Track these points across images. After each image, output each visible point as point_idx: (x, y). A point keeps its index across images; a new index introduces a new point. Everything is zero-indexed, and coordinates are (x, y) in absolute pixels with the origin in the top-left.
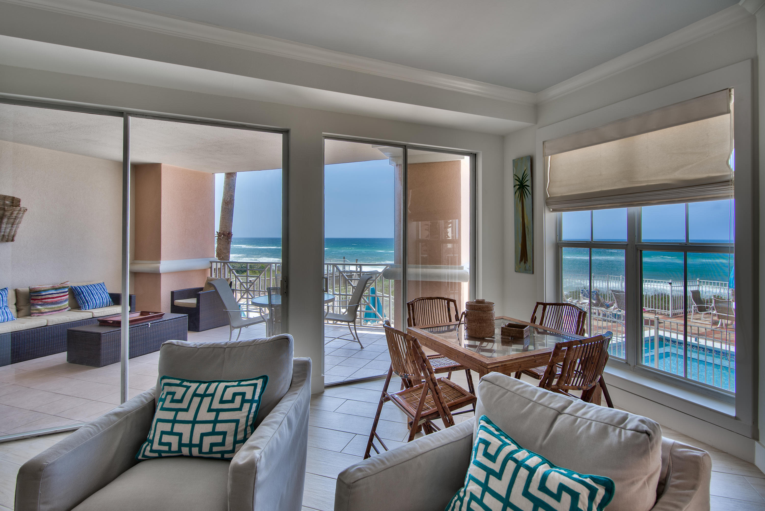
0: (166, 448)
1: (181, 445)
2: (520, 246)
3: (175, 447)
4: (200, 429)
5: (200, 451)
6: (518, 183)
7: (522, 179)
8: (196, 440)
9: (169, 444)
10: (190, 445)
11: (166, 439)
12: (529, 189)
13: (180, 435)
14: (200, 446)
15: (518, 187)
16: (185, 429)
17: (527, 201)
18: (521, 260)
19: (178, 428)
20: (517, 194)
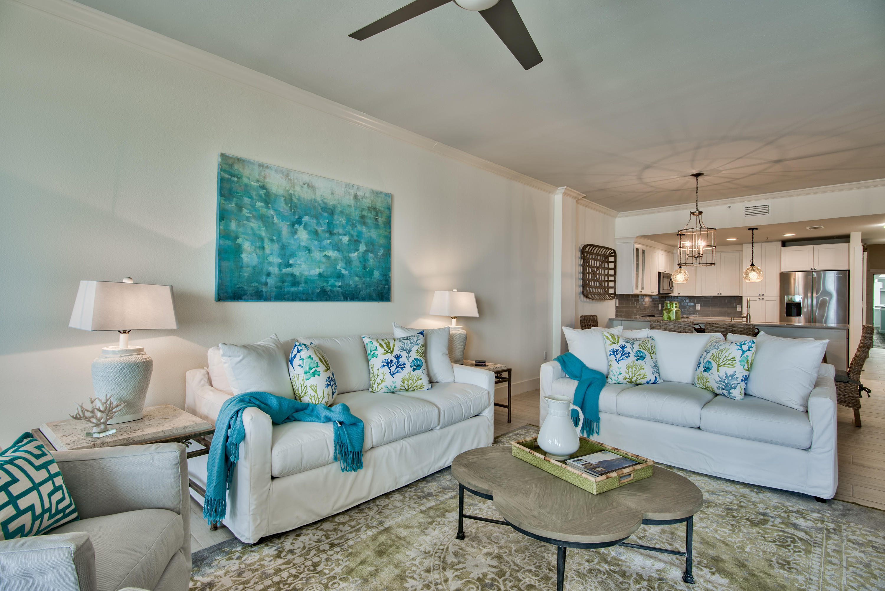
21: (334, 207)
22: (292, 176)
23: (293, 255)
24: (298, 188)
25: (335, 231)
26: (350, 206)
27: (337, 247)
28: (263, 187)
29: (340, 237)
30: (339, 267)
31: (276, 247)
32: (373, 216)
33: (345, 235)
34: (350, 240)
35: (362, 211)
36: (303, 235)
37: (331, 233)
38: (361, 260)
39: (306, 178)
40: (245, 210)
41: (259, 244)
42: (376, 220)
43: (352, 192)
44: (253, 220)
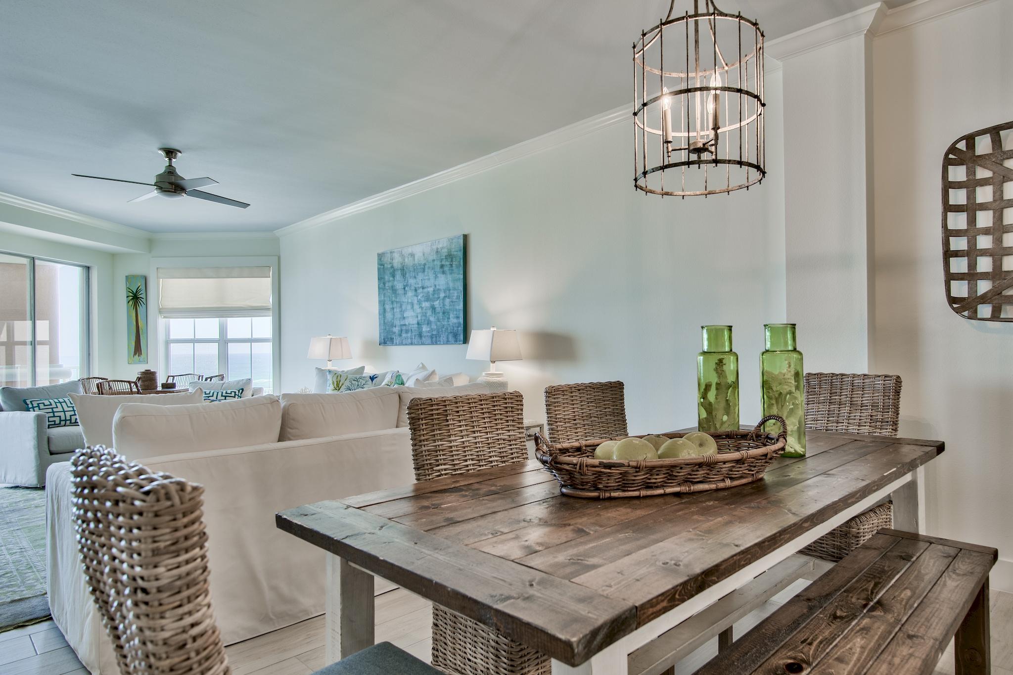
0: (53, 423)
1: (61, 420)
2: (133, 344)
3: (57, 422)
4: (68, 414)
5: (71, 423)
6: (131, 294)
7: (136, 292)
8: (68, 418)
9: (55, 421)
10: (66, 420)
11: (51, 419)
12: (144, 300)
13: (60, 417)
14: (70, 420)
15: (131, 298)
16: (62, 414)
17: (141, 310)
18: (135, 354)
19: (56, 414)
20: (131, 303)
21: (425, 265)
22: (403, 252)
23: (406, 310)
24: (406, 260)
25: (425, 286)
26: (434, 260)
27: (428, 299)
28: (392, 267)
29: (429, 289)
30: (428, 315)
31: (399, 305)
32: (449, 263)
33: (431, 287)
34: (434, 291)
35: (441, 262)
36: (410, 294)
37: (423, 288)
38: (441, 306)
39: (410, 250)
40: (386, 285)
41: (391, 306)
42: (451, 265)
43: (435, 247)
44: (389, 291)
